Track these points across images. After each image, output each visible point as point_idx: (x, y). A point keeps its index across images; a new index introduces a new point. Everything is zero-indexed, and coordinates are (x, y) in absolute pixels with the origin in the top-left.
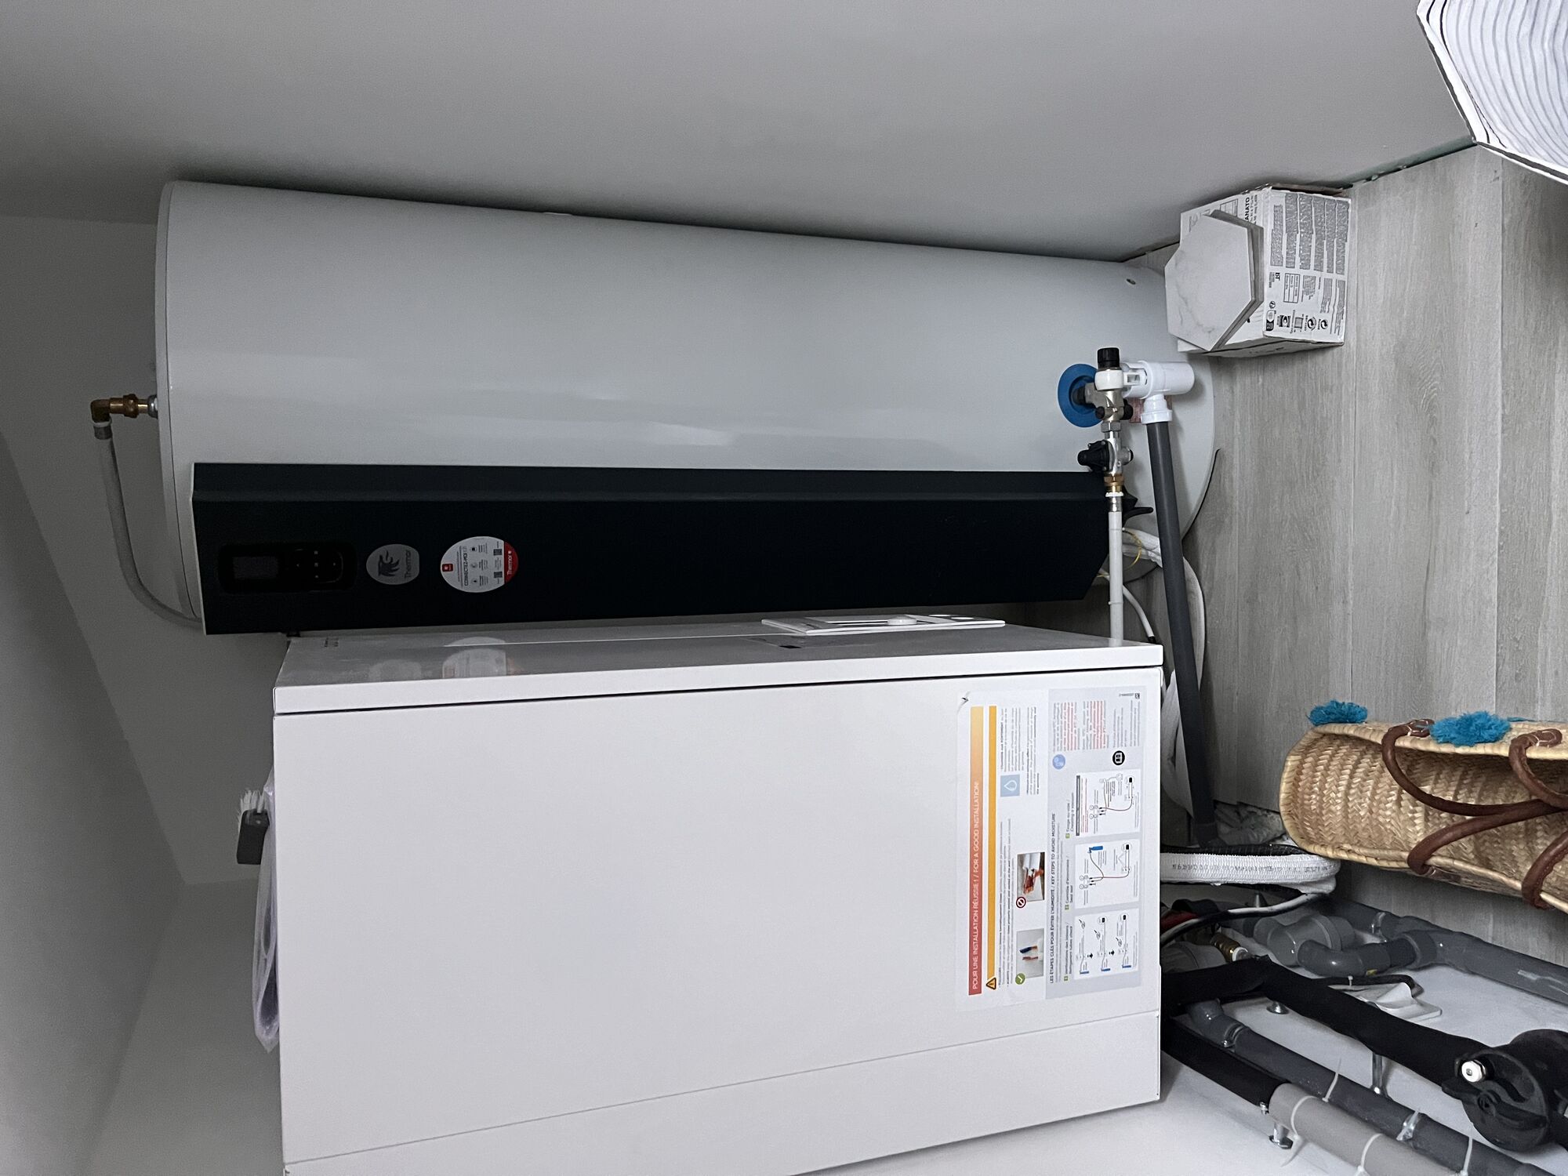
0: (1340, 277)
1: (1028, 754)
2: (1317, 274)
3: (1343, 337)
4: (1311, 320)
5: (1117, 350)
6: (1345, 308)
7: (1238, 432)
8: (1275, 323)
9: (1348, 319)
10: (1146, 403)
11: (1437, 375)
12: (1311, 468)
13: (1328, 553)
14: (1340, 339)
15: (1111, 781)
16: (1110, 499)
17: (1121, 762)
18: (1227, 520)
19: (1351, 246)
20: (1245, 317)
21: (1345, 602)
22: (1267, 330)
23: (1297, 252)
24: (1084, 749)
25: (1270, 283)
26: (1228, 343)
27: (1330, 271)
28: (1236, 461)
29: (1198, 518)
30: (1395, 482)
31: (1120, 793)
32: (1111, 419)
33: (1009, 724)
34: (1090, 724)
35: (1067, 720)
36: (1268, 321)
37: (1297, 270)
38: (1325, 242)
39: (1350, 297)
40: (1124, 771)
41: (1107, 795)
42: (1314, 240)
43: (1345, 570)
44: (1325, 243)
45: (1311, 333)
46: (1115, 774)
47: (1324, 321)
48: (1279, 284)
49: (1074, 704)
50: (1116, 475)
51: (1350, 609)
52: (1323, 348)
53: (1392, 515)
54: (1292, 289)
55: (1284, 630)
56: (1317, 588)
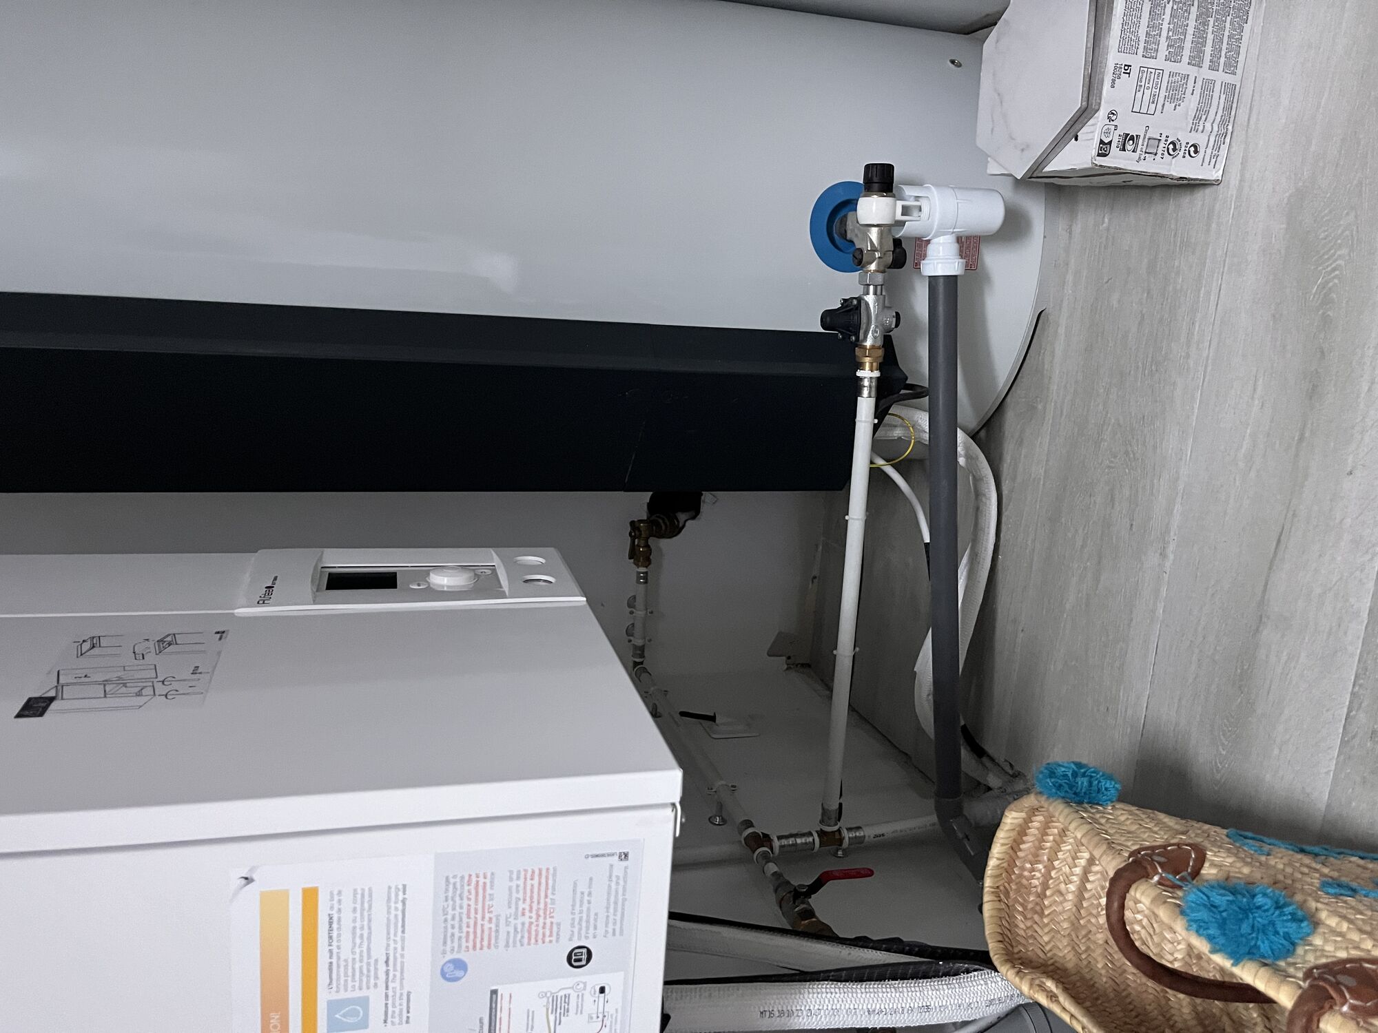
0: (1229, 79)
1: (387, 962)
2: (1192, 71)
3: (1221, 172)
4: (1173, 143)
5: (890, 168)
6: (1230, 127)
7: (1069, 290)
8: (1114, 145)
9: (1233, 144)
10: (930, 247)
11: (1344, 251)
12: (1149, 359)
13: (1152, 481)
14: (1215, 175)
15: (562, 993)
16: (861, 379)
17: (584, 962)
18: (1040, 407)
19: (1252, 30)
20: (1071, 131)
21: (1163, 555)
22: (1099, 155)
23: (1164, 33)
24: (507, 946)
25: (1113, 81)
26: (1047, 169)
27: (1214, 67)
28: (1062, 330)
29: (1008, 399)
30: (1256, 402)
31: (580, 1010)
32: (873, 267)
33: (347, 917)
34: (521, 906)
35: (472, 903)
36: (1102, 142)
37: (1159, 62)
38: (1212, 20)
39: (1240, 111)
40: (590, 976)
41: (552, 1018)
42: (1193, 16)
43: (1169, 512)
44: (1211, 23)
45: (1171, 164)
46: (569, 982)
47: (1194, 146)
48: (1127, 83)
49: (489, 875)
50: (873, 347)
51: (1168, 564)
52: (1190, 185)
53: (1243, 450)
54: (1147, 92)
55: (1085, 568)
56: (1132, 525)
